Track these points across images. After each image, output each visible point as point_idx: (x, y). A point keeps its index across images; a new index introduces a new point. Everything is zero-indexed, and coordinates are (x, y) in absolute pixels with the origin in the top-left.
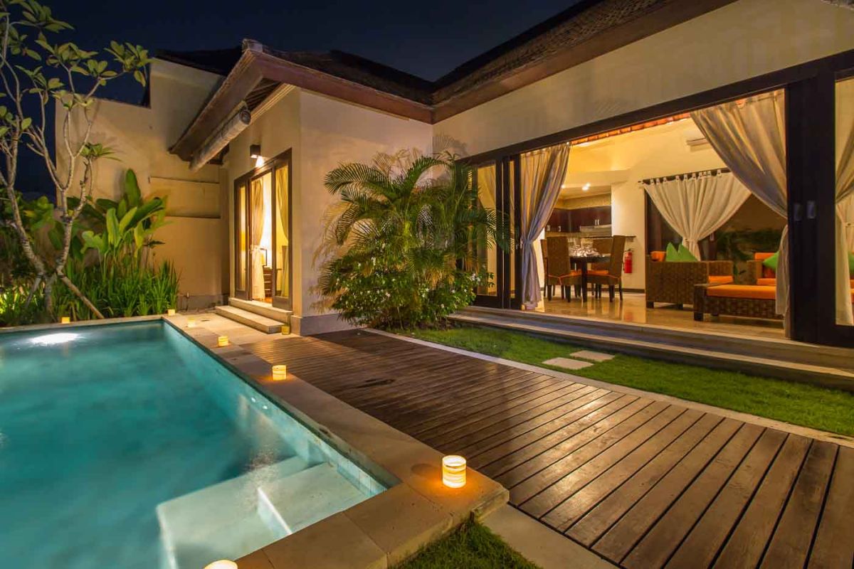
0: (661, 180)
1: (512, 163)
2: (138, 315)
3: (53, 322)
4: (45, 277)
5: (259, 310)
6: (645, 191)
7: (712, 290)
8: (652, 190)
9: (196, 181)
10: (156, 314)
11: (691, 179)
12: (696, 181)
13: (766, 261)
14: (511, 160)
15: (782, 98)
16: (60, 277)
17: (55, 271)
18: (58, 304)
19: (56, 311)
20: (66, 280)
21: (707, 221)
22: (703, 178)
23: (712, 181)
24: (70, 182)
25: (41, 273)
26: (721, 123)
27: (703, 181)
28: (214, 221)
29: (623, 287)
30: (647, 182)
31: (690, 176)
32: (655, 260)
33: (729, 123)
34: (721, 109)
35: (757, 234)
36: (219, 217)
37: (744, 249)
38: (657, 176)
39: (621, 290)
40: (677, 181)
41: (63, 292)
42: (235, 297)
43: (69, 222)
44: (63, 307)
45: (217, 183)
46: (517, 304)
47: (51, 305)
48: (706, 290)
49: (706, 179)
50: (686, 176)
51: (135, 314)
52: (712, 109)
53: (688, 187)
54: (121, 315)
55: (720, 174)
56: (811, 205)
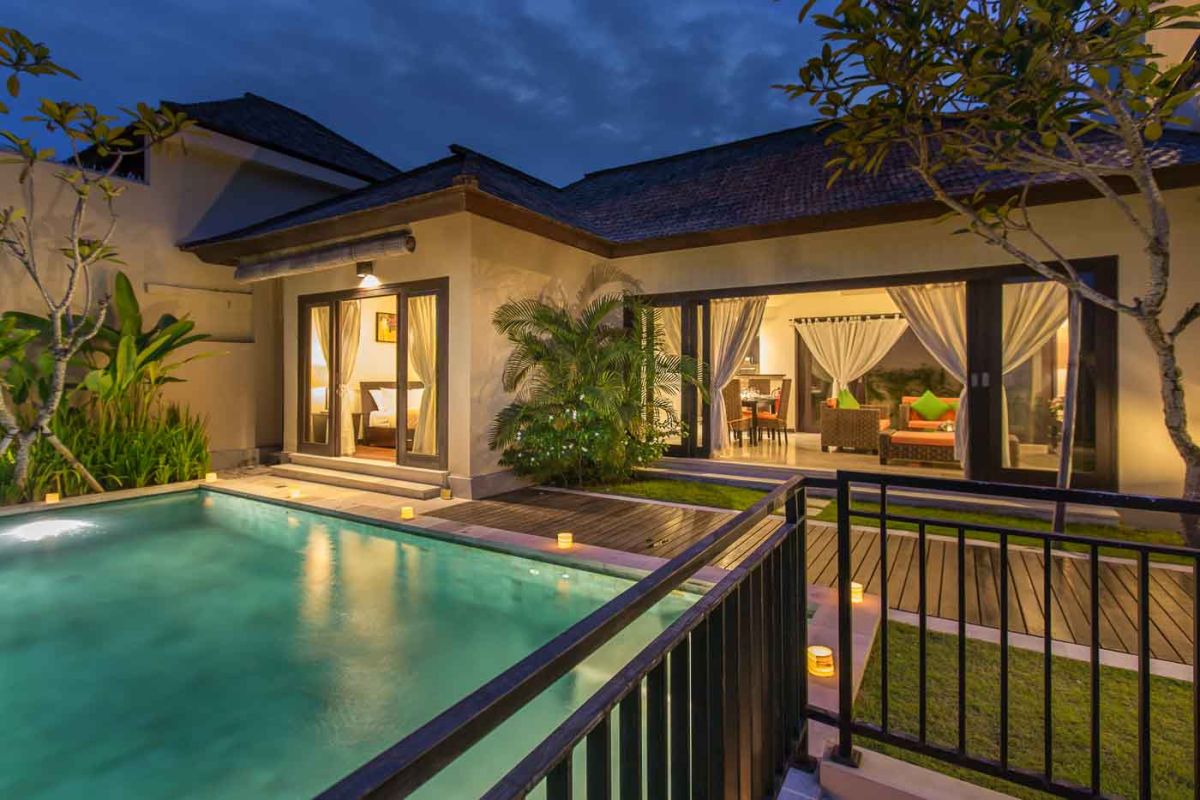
0: (813, 320)
1: (700, 308)
2: (156, 484)
3: (23, 501)
4: (20, 436)
5: (371, 470)
6: (796, 330)
7: (896, 438)
8: (803, 329)
9: (217, 290)
10: (181, 480)
11: (842, 323)
12: (847, 325)
13: (913, 405)
14: (700, 304)
15: (964, 289)
16: (45, 436)
17: (36, 428)
18: (35, 474)
19: (32, 486)
20: (54, 439)
21: (857, 363)
22: (854, 323)
23: (862, 326)
24: (70, 299)
25: (15, 432)
26: (913, 301)
27: (853, 327)
28: (246, 347)
29: (788, 427)
30: (798, 321)
31: (841, 319)
32: (830, 407)
33: (920, 302)
34: (913, 289)
35: (891, 374)
36: (250, 341)
37: (878, 387)
38: (808, 316)
39: (785, 431)
40: (828, 323)
41: (46, 455)
42: (299, 450)
43: (65, 356)
44: (42, 479)
45: (250, 293)
46: (705, 452)
47: (25, 476)
48: (891, 438)
49: (857, 325)
50: (837, 319)
51: (151, 482)
52: (905, 287)
53: (839, 330)
54: (129, 484)
55: (869, 321)
56: (985, 376)
